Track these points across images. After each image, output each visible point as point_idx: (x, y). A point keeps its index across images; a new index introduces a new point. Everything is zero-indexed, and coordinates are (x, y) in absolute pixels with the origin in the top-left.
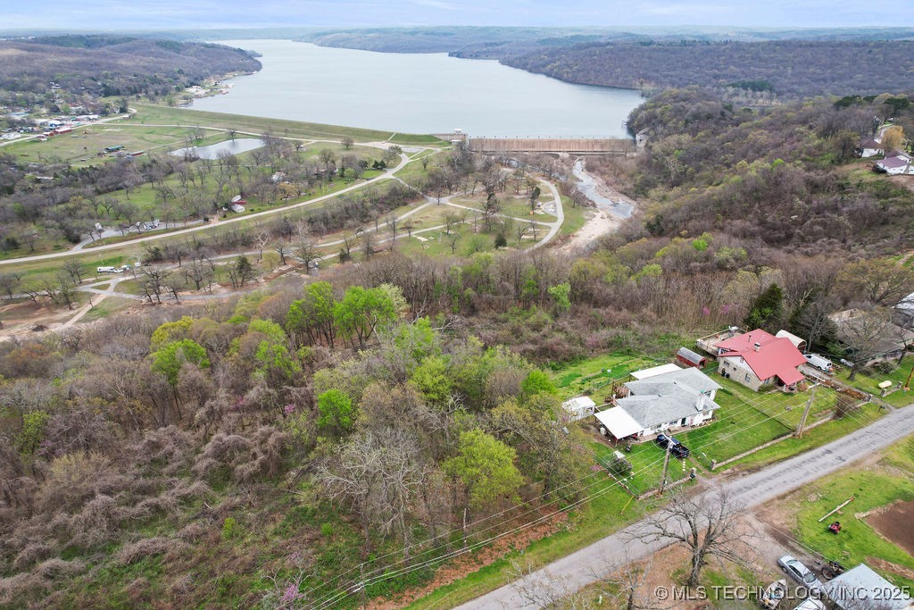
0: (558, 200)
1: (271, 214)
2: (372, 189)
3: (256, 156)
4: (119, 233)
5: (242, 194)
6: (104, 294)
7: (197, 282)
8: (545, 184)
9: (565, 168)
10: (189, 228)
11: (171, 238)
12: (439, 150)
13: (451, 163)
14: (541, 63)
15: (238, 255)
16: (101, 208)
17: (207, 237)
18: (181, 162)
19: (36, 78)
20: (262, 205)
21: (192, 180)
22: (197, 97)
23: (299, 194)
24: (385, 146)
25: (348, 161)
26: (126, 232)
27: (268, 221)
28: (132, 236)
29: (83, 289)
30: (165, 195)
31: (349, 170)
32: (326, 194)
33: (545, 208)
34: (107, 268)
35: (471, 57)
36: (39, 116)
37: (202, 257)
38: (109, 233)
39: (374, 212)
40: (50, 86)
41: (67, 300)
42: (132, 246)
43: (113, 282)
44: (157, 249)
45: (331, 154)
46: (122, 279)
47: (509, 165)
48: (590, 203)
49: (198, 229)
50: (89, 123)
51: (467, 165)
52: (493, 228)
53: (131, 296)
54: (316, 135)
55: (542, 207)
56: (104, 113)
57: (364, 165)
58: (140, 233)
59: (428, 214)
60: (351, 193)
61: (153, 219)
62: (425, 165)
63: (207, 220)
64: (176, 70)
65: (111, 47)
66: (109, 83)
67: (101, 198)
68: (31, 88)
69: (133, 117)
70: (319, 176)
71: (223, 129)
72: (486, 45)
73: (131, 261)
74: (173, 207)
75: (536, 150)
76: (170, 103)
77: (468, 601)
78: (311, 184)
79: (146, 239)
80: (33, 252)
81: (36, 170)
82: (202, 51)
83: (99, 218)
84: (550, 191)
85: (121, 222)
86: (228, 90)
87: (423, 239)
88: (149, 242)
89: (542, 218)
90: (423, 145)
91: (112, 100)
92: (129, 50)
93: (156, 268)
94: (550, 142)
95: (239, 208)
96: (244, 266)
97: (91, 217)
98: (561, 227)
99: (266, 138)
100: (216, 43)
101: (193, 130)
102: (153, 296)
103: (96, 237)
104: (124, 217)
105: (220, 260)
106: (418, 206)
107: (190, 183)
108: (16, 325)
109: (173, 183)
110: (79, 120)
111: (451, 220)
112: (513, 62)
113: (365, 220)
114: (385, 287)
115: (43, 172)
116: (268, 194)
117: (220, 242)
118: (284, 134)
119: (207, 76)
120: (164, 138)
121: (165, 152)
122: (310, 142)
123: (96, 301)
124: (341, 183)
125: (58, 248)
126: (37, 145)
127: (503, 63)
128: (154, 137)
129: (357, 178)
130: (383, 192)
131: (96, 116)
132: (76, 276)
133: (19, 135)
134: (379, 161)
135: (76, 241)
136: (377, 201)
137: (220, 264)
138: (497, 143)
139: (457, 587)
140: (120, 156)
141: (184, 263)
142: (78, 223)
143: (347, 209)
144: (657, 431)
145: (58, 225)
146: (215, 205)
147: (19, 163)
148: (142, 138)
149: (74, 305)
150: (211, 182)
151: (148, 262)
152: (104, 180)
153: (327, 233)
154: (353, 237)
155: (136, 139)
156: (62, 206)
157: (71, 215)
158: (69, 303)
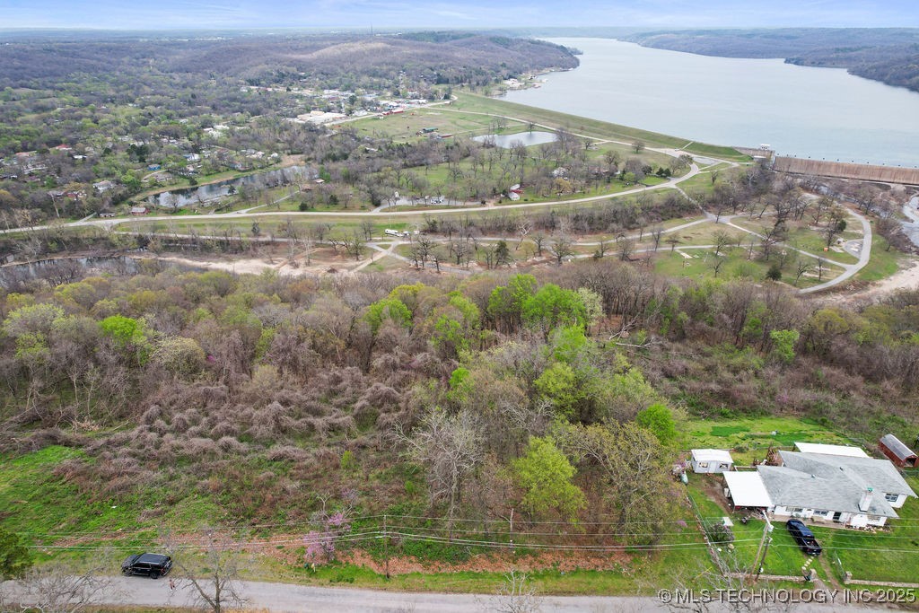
0: (868, 241)
1: (541, 206)
2: (647, 197)
3: (545, 149)
4: (410, 203)
5: (521, 184)
6: (384, 253)
7: (459, 257)
8: (854, 217)
9: (893, 202)
10: (466, 207)
11: (448, 214)
12: (736, 165)
13: (744, 181)
15: (499, 239)
16: (403, 180)
17: (479, 218)
18: (480, 148)
19: (390, 67)
20: (536, 197)
21: (482, 164)
22: (512, 89)
23: (574, 190)
24: (676, 153)
25: (632, 165)
26: (416, 203)
27: (536, 212)
28: (419, 208)
29: (369, 245)
30: (456, 174)
31: (631, 174)
32: (600, 195)
33: (845, 245)
34: (393, 231)
35: (813, 64)
36: (384, 98)
37: (469, 236)
38: (403, 202)
39: (642, 220)
40: (398, 74)
41: (356, 252)
42: (415, 216)
43: (394, 244)
44: (435, 222)
45: (617, 155)
46: (401, 243)
47: (817, 192)
48: (914, 249)
49: (474, 209)
50: (418, 107)
51: (762, 185)
52: (772, 257)
53: (402, 258)
54: (609, 136)
55: (843, 244)
56: (431, 99)
57: (647, 171)
58: (426, 206)
59: (701, 231)
60: (624, 197)
61: (439, 194)
62: (714, 179)
63: (484, 203)
64: (501, 63)
65: (453, 41)
66: (442, 72)
67: (405, 172)
68: (385, 75)
69: (453, 104)
70: (599, 176)
71: (523, 120)
72: (838, 50)
73: (412, 228)
74: (458, 187)
75: (860, 177)
76: (486, 94)
77: (485, 593)
78: (589, 182)
79: (427, 212)
80: (346, 208)
81: (368, 142)
82: (528, 46)
83: (400, 187)
84: (861, 228)
85: (413, 194)
86: (540, 84)
87: (687, 256)
88: (430, 215)
89: (837, 257)
90: (720, 157)
91: (441, 88)
92: (468, 44)
93: (430, 238)
94: (882, 170)
95: (515, 196)
96: (502, 250)
97: (393, 186)
98: (860, 271)
99: (560, 134)
100: (542, 39)
101: (496, 120)
102: (420, 262)
103: (392, 204)
104: (418, 189)
105: (484, 241)
106: (693, 220)
107: (479, 167)
108: (318, 264)
109: (465, 166)
110: (411, 103)
111: (722, 241)
112: (866, 71)
113: (631, 226)
114: (584, 291)
115: (372, 144)
116: (545, 187)
117: (488, 225)
118: (579, 131)
119: (526, 69)
120: (472, 124)
121: (468, 137)
122: (602, 143)
123: (377, 258)
124: (619, 186)
125: (363, 208)
126: (377, 122)
127: (853, 72)
128: (464, 123)
129: (636, 182)
130: (658, 200)
131: (424, 101)
132: (368, 233)
133: (366, 113)
134: (665, 168)
135: (377, 204)
136: (650, 209)
137: (484, 244)
138: (810, 164)
139: (483, 577)
140: (432, 137)
141: (453, 238)
142: (382, 190)
143: (615, 213)
144: (794, 514)
145: (368, 189)
146: (494, 190)
147: (357, 135)
148: (455, 123)
149: (361, 257)
150: (498, 168)
151: (425, 232)
152: (413, 156)
153: (589, 234)
154: (613, 241)
155: (450, 124)
156: (376, 174)
157: (379, 181)
158: (357, 254)
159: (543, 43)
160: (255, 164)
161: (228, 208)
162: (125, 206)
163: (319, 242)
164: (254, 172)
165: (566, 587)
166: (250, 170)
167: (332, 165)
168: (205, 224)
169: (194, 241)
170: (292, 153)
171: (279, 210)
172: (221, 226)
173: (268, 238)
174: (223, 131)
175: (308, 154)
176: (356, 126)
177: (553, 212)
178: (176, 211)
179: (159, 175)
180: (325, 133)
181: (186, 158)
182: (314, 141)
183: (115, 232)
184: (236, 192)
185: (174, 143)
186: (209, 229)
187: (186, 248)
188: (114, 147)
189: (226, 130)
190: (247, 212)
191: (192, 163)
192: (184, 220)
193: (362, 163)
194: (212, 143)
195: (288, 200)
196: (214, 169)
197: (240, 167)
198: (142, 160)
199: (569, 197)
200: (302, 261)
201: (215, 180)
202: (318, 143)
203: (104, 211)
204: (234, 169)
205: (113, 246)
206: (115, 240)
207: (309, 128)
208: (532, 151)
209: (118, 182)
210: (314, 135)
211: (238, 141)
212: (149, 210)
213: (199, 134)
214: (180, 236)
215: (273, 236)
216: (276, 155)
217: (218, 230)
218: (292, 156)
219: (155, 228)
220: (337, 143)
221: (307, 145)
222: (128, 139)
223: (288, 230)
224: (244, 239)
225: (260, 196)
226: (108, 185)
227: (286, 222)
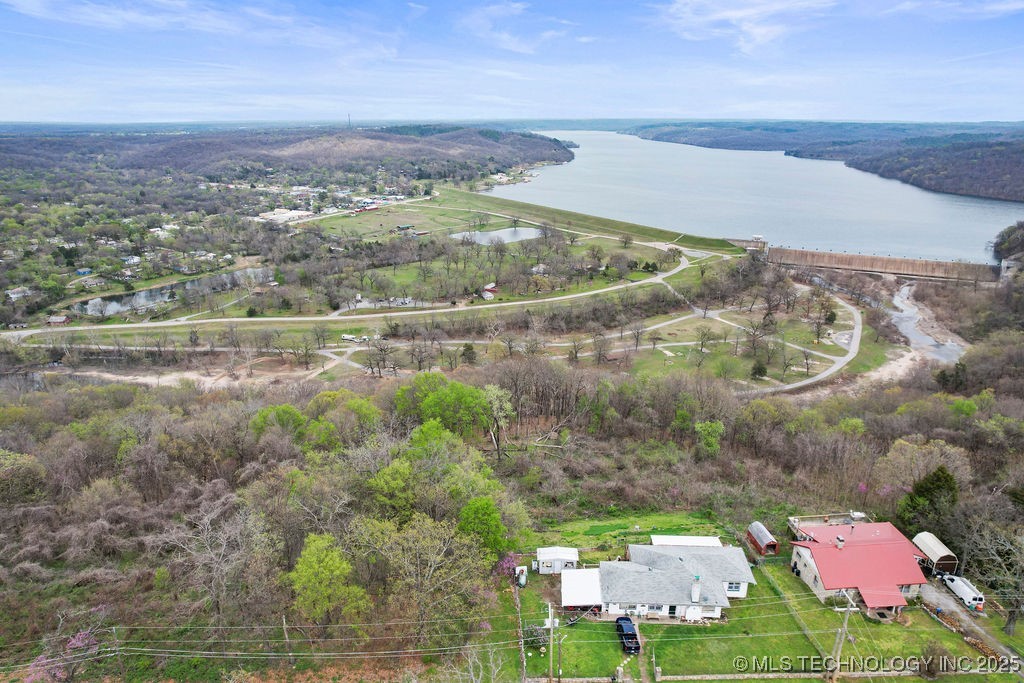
0: (858, 332)
1: (514, 306)
2: (630, 293)
3: (525, 246)
4: (372, 306)
5: (497, 283)
7: (420, 362)
8: (843, 306)
9: (884, 293)
10: (434, 309)
11: (411, 317)
12: (727, 257)
13: (733, 274)
14: (898, 166)
15: (464, 342)
16: (367, 280)
17: (445, 319)
18: (457, 245)
19: (368, 162)
20: (513, 296)
21: (456, 263)
22: (500, 184)
23: (553, 288)
24: (664, 246)
25: (617, 259)
26: (379, 305)
27: (509, 311)
28: (383, 310)
29: (321, 352)
30: (426, 273)
31: (614, 269)
32: (581, 291)
33: (835, 337)
34: (349, 337)
35: (812, 156)
36: (359, 195)
37: (434, 339)
38: (365, 304)
39: (622, 317)
40: (377, 169)
41: (306, 361)
42: (373, 320)
43: (350, 351)
44: (397, 325)
45: (600, 250)
46: (358, 349)
47: (811, 283)
48: (902, 339)
49: (442, 311)
50: (395, 203)
51: (752, 277)
52: (759, 353)
53: (356, 365)
54: (598, 230)
55: (833, 336)
56: (411, 195)
57: (633, 266)
58: (390, 308)
59: (687, 327)
60: (606, 294)
61: (406, 295)
62: (703, 273)
63: (454, 303)
64: (488, 157)
65: (439, 135)
66: (424, 167)
67: (369, 272)
68: (362, 171)
69: (434, 199)
70: (581, 273)
71: (507, 215)
72: (834, 143)
73: (369, 332)
74: (426, 288)
75: (853, 268)
76: (471, 189)
78: (570, 279)
79: (388, 315)
80: (300, 313)
81: (334, 241)
82: (520, 140)
83: (362, 289)
84: (852, 319)
85: (377, 295)
86: (530, 178)
87: (669, 353)
88: (391, 319)
89: (827, 349)
90: (712, 250)
91: (421, 184)
92: (453, 138)
93: (392, 343)
94: (873, 261)
95: (488, 296)
96: (469, 355)
97: (353, 287)
98: (848, 364)
99: (544, 229)
100: (533, 132)
101: (478, 215)
102: (376, 369)
103: (352, 307)
104: (382, 290)
105: (449, 345)
106: (679, 316)
107: (453, 265)
108: (261, 375)
109: (437, 265)
110: (388, 200)
111: (706, 336)
112: (861, 164)
113: (612, 324)
114: (490, 387)
115: (339, 244)
116: (522, 285)
117: (456, 326)
118: (566, 226)
119: (517, 163)
120: (453, 221)
121: (445, 234)
122: (588, 237)
123: (329, 366)
124: (601, 282)
125: (320, 312)
126: (347, 219)
127: (850, 164)
128: (443, 219)
129: (620, 278)
130: (642, 296)
131: (402, 197)
132: (321, 340)
133: (336, 210)
134: (651, 262)
135: (336, 307)
136: (633, 305)
137: (451, 349)
138: (803, 255)
140: (406, 235)
141: (417, 342)
142: (342, 292)
143: (595, 311)
144: (628, 612)
145: (325, 291)
146: (466, 289)
147: (324, 234)
148: (433, 220)
149: (311, 366)
150: (473, 267)
151: (385, 337)
152: (381, 256)
153: (567, 333)
154: (590, 341)
155: (428, 220)
156: (336, 275)
157: (339, 283)
158: (307, 363)
159: (535, 136)
160: (204, 267)
161: (166, 315)
162: (42, 315)
163: (264, 350)
164: (202, 276)
166: (198, 273)
167: (290, 266)
168: (135, 334)
169: (120, 354)
170: (248, 255)
171: (224, 316)
172: (152, 335)
173: (207, 348)
174: (171, 231)
175: (265, 255)
176: (322, 225)
177: (528, 311)
178: (104, 320)
179: (90, 280)
180: (288, 232)
181: (125, 261)
182: (273, 240)
183: (24, 345)
184: (177, 297)
185: (113, 245)
186: (139, 340)
187: (108, 361)
188: (39, 250)
189: (175, 230)
190: (188, 319)
191: (129, 266)
192: (111, 330)
193: (323, 264)
194: (157, 243)
195: (235, 305)
196: (156, 272)
197: (186, 270)
198: (70, 264)
199: (547, 295)
200: (243, 373)
201: (156, 285)
202: (277, 243)
203: (15, 322)
204: (179, 272)
205: (18, 360)
206: (22, 354)
207: (271, 228)
208: (511, 247)
209: (37, 288)
210: (275, 234)
211: (186, 242)
212: (70, 320)
213: (143, 235)
214: (103, 347)
215: (212, 346)
216: (229, 256)
217: (150, 340)
218: (247, 258)
219: (73, 339)
220: (299, 242)
221: (265, 246)
222: (57, 241)
223: (231, 338)
224: (178, 349)
225: (204, 301)
226: (24, 292)
227: (228, 330)
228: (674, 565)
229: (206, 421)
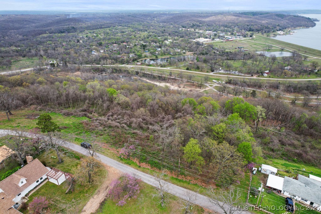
1: (274, 80)
3: (284, 59)
4: (224, 72)
5: (270, 71)
6: (210, 88)
7: (236, 93)
10: (245, 76)
11: (236, 78)
15: (254, 89)
16: (224, 64)
17: (248, 80)
18: (258, 56)
19: (232, 24)
20: (275, 76)
21: (256, 62)
22: (279, 35)
23: (292, 75)
26: (226, 72)
27: (272, 82)
28: (227, 74)
29: (205, 84)
30: (245, 64)
32: (304, 79)
34: (215, 81)
36: (227, 35)
37: (242, 86)
38: (222, 71)
40: (235, 27)
41: (200, 86)
43: (214, 85)
44: (231, 80)
45: (317, 64)
46: (217, 85)
49: (248, 77)
50: (239, 39)
53: (215, 90)
54: (318, 56)
56: (245, 36)
58: (230, 74)
60: (315, 81)
61: (236, 70)
63: (252, 76)
64: (278, 24)
65: (260, 15)
66: (252, 27)
67: (226, 61)
68: (230, 27)
69: (253, 39)
70: (305, 71)
71: (280, 47)
73: (222, 81)
74: (244, 69)
76: (268, 36)
78: (300, 73)
79: (229, 76)
80: (201, 71)
81: (216, 50)
82: (292, 18)
83: (222, 66)
85: (226, 69)
86: (293, 33)
88: (230, 77)
91: (249, 33)
92: (265, 17)
93: (228, 85)
95: (266, 75)
96: (254, 94)
97: (219, 65)
99: (294, 53)
100: (299, 15)
102: (221, 93)
103: (218, 72)
104: (229, 67)
107: (255, 62)
108: (187, 88)
109: (249, 62)
110: (237, 38)
113: (314, 93)
114: (259, 107)
115: (218, 51)
116: (280, 73)
117: (251, 83)
118: (304, 53)
119: (289, 27)
120: (258, 47)
121: (254, 51)
122: (313, 58)
123: (207, 89)
124: (314, 76)
125: (207, 72)
126: (222, 43)
128: (255, 46)
131: (242, 37)
132: (206, 80)
133: (219, 40)
135: (213, 71)
137: (248, 90)
140: (240, 50)
141: (237, 86)
142: (216, 66)
143: (308, 87)
144: (292, 197)
145: (210, 65)
146: (258, 71)
147: (213, 47)
148: (251, 46)
149: (202, 88)
150: (262, 64)
151: (226, 83)
152: (231, 56)
153: (293, 93)
154: (303, 97)
155: (249, 46)
156: (215, 61)
157: (215, 63)
158: (201, 87)
159: (300, 17)
160: (177, 53)
161: (164, 66)
162: (136, 62)
163: (189, 81)
164: (176, 56)
165: (189, 187)
166: (175, 55)
167: (201, 56)
168: (155, 70)
169: (152, 75)
170: (190, 51)
171: (180, 69)
172: (160, 71)
173: (174, 77)
174: (170, 42)
175: (195, 52)
176: (214, 44)
177: (279, 82)
178: (149, 65)
179: (148, 54)
180: (203, 45)
181: (157, 49)
182: (198, 48)
183: (131, 69)
184: (168, 61)
185: (154, 44)
186: (157, 72)
187: (149, 77)
188: (138, 44)
189: (171, 42)
190: (170, 68)
191: (158, 51)
192: (151, 68)
193: (211, 57)
194: (166, 45)
195: (183, 66)
196: (164, 54)
197: (172, 54)
198: (144, 49)
199: (289, 78)
200: (182, 86)
201: (163, 57)
202: (199, 48)
203: (130, 63)
204: (170, 54)
205: (129, 73)
206: (130, 72)
207: (198, 43)
208: (278, 59)
209: (136, 55)
210: (199, 46)
211: (173, 46)
212: (142, 64)
213: (162, 42)
214: (148, 73)
215: (175, 77)
216: (184, 51)
217: (159, 72)
218: (189, 52)
219: (141, 69)
220: (205, 49)
221: (195, 49)
222: (142, 42)
223: (181, 76)
224: (166, 76)
225: (175, 63)
226: (133, 55)
227: (180, 73)
228: (317, 188)
229: (170, 98)
